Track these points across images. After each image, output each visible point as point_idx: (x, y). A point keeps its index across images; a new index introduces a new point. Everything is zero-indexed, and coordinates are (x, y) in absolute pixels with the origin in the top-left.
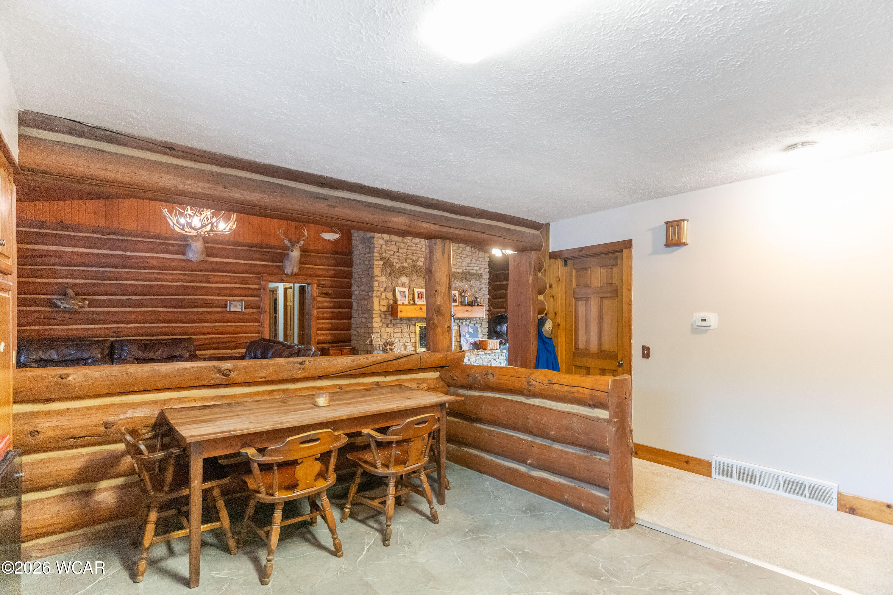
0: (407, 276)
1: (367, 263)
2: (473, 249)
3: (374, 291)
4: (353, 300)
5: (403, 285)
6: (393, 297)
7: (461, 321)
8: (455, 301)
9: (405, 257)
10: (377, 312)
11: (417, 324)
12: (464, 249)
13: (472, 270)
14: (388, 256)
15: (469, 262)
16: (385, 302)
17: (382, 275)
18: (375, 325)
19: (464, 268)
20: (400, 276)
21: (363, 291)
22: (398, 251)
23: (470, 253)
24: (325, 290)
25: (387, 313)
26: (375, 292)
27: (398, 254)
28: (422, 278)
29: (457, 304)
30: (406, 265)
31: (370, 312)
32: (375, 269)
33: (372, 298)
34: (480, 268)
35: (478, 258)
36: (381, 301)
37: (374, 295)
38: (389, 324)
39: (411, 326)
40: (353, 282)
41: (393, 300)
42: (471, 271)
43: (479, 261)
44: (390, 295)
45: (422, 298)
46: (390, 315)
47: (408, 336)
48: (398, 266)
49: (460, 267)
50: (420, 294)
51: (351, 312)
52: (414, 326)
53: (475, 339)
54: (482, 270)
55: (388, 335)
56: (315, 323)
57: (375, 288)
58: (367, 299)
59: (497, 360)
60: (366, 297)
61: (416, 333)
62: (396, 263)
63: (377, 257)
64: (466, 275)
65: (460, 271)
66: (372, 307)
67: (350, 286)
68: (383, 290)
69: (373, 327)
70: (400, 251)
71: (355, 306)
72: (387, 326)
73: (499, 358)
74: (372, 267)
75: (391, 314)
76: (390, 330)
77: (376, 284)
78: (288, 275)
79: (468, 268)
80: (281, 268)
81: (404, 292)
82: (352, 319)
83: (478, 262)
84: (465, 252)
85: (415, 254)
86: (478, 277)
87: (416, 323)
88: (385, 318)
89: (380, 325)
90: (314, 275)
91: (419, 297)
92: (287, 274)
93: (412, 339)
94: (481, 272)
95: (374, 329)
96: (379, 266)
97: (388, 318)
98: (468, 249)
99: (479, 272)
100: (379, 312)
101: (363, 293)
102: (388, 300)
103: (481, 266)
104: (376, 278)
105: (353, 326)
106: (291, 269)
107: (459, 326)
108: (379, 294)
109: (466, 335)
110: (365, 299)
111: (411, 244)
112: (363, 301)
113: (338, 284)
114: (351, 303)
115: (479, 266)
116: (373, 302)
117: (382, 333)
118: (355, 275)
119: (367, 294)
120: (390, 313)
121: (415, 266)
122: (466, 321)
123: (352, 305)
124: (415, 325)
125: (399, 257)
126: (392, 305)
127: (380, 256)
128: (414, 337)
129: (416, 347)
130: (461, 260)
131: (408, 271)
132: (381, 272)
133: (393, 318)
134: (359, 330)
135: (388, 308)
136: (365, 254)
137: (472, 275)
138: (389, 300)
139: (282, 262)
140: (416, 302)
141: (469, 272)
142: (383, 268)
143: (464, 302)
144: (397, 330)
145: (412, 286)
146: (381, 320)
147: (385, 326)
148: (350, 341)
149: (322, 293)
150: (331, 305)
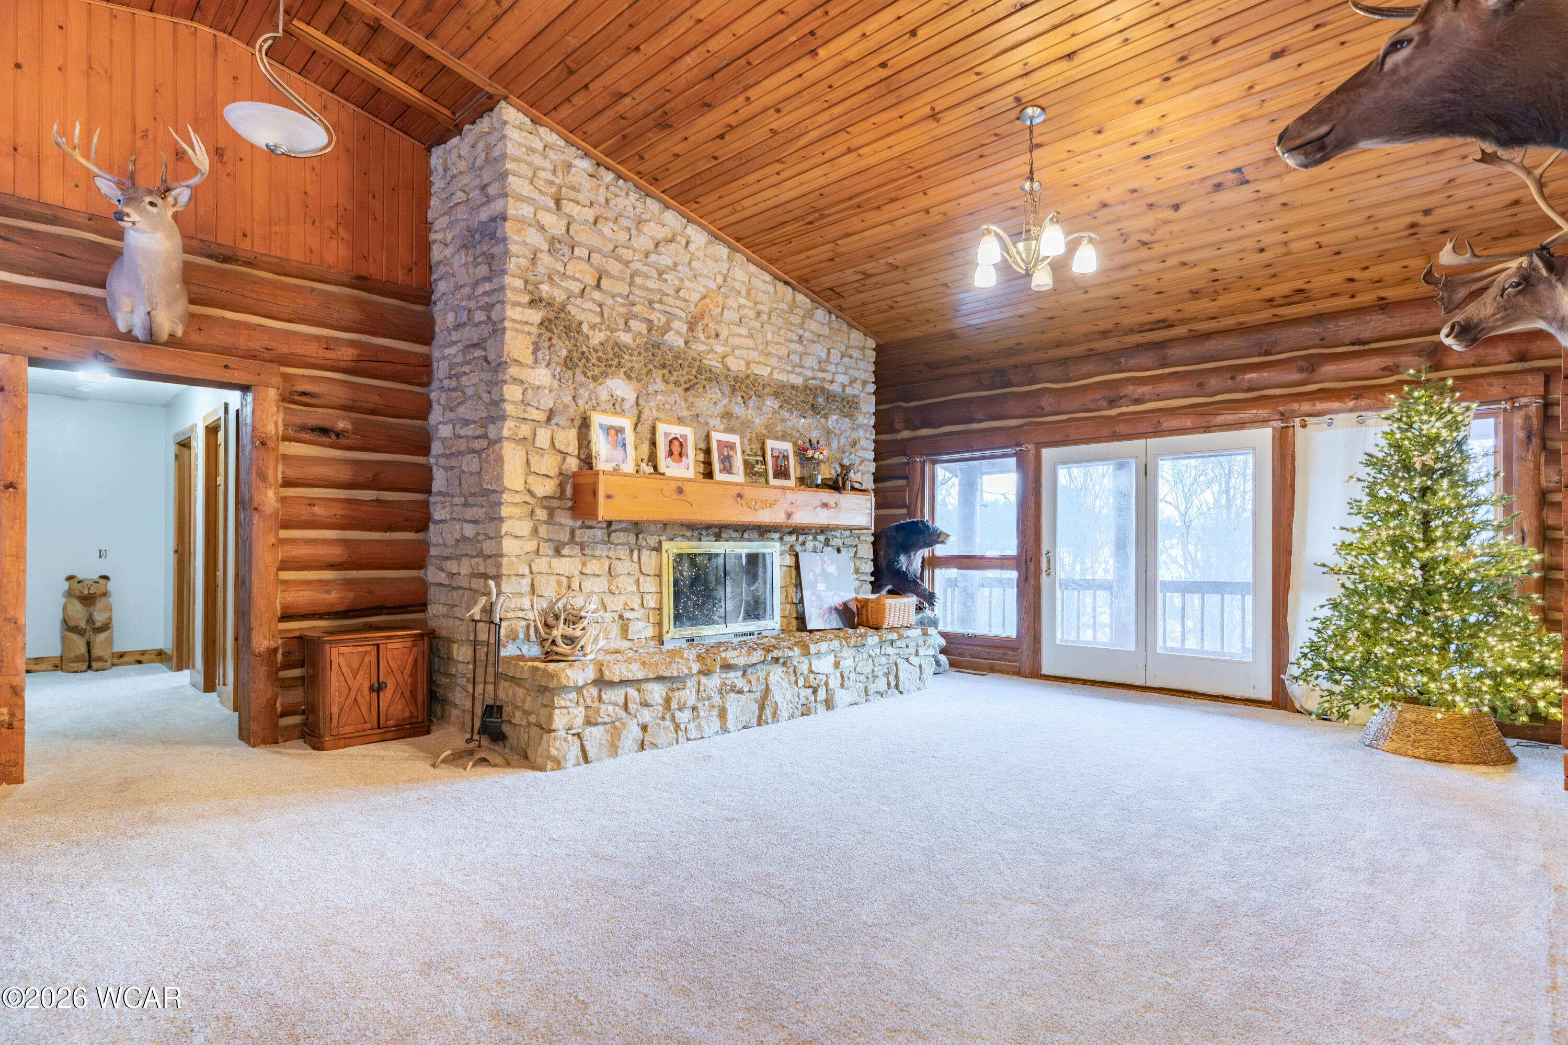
0: (629, 378)
1: (480, 316)
2: (833, 317)
3: (504, 418)
4: (432, 461)
5: (616, 405)
6: (580, 448)
7: (801, 538)
8: (782, 473)
9: (622, 310)
10: (518, 498)
11: (666, 545)
12: (809, 315)
13: (832, 382)
14: (560, 296)
15: (824, 356)
16: (548, 464)
17: (536, 361)
18: (509, 546)
19: (809, 374)
20: (605, 374)
21: (466, 423)
22: (598, 286)
23: (826, 331)
24: (317, 416)
25: (556, 503)
26: (509, 424)
27: (597, 295)
28: (680, 390)
29: (792, 483)
30: (625, 338)
31: (493, 497)
32: (508, 335)
33: (497, 446)
34: (853, 381)
35: (848, 347)
36: (534, 459)
37: (506, 433)
38: (565, 544)
39: (645, 553)
40: (433, 396)
41: (578, 457)
42: (827, 386)
43: (851, 357)
44: (568, 439)
45: (681, 455)
46: (569, 513)
47: (634, 588)
48: (597, 338)
49: (798, 370)
50: (676, 443)
51: (426, 504)
52: (654, 553)
53: (842, 594)
54: (858, 385)
55: (559, 584)
56: (273, 540)
57: (509, 408)
58: (478, 452)
59: (913, 659)
60: (478, 444)
61: (659, 576)
62: (593, 327)
63: (515, 290)
64: (815, 396)
65: (798, 381)
66: (499, 478)
67: (423, 410)
68: (543, 417)
69: (502, 555)
70: (604, 283)
71: (439, 482)
72: (558, 552)
73: (917, 655)
74: (497, 330)
75: (572, 508)
76: (568, 565)
77: (512, 392)
78: (136, 340)
79: (820, 375)
80: (100, 308)
81: (619, 430)
82: (432, 526)
83: (846, 360)
84: (813, 325)
85: (656, 306)
86: (848, 406)
87: (660, 542)
88: (551, 520)
89: (531, 545)
90: (267, 355)
91: (671, 453)
92: (129, 336)
93: (647, 597)
94: (856, 392)
95: (505, 561)
96: (527, 328)
97: (563, 521)
98: (820, 314)
99: (848, 390)
100: (528, 498)
101: (469, 431)
102: (559, 458)
103: (856, 373)
104: (513, 371)
105: (433, 551)
106: (141, 311)
107: (797, 556)
108: (525, 430)
109: (816, 582)
110: (474, 451)
111: (644, 269)
112: (465, 461)
113: (375, 400)
114: (428, 469)
115: (851, 371)
116: (500, 460)
117: (538, 579)
118: (440, 370)
119: (479, 432)
120: (570, 504)
121: (657, 346)
122: (815, 539)
123: (431, 479)
124: (658, 549)
125: (600, 306)
126: (575, 475)
127: (531, 293)
128: (654, 589)
129: (660, 624)
130: (800, 348)
131: (636, 362)
132: (535, 351)
133: (579, 523)
134: (452, 566)
135: (561, 485)
136: (476, 284)
137: (830, 397)
138: (564, 455)
139: (102, 285)
140: (662, 468)
141: (823, 390)
142: (540, 335)
143: (812, 477)
144: (593, 566)
145: (646, 411)
146: (535, 531)
147: (551, 553)
148: (422, 606)
149: (304, 428)
150: (345, 474)
